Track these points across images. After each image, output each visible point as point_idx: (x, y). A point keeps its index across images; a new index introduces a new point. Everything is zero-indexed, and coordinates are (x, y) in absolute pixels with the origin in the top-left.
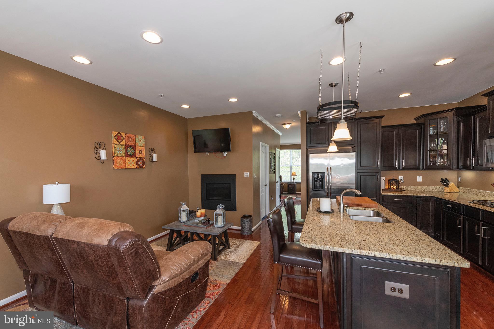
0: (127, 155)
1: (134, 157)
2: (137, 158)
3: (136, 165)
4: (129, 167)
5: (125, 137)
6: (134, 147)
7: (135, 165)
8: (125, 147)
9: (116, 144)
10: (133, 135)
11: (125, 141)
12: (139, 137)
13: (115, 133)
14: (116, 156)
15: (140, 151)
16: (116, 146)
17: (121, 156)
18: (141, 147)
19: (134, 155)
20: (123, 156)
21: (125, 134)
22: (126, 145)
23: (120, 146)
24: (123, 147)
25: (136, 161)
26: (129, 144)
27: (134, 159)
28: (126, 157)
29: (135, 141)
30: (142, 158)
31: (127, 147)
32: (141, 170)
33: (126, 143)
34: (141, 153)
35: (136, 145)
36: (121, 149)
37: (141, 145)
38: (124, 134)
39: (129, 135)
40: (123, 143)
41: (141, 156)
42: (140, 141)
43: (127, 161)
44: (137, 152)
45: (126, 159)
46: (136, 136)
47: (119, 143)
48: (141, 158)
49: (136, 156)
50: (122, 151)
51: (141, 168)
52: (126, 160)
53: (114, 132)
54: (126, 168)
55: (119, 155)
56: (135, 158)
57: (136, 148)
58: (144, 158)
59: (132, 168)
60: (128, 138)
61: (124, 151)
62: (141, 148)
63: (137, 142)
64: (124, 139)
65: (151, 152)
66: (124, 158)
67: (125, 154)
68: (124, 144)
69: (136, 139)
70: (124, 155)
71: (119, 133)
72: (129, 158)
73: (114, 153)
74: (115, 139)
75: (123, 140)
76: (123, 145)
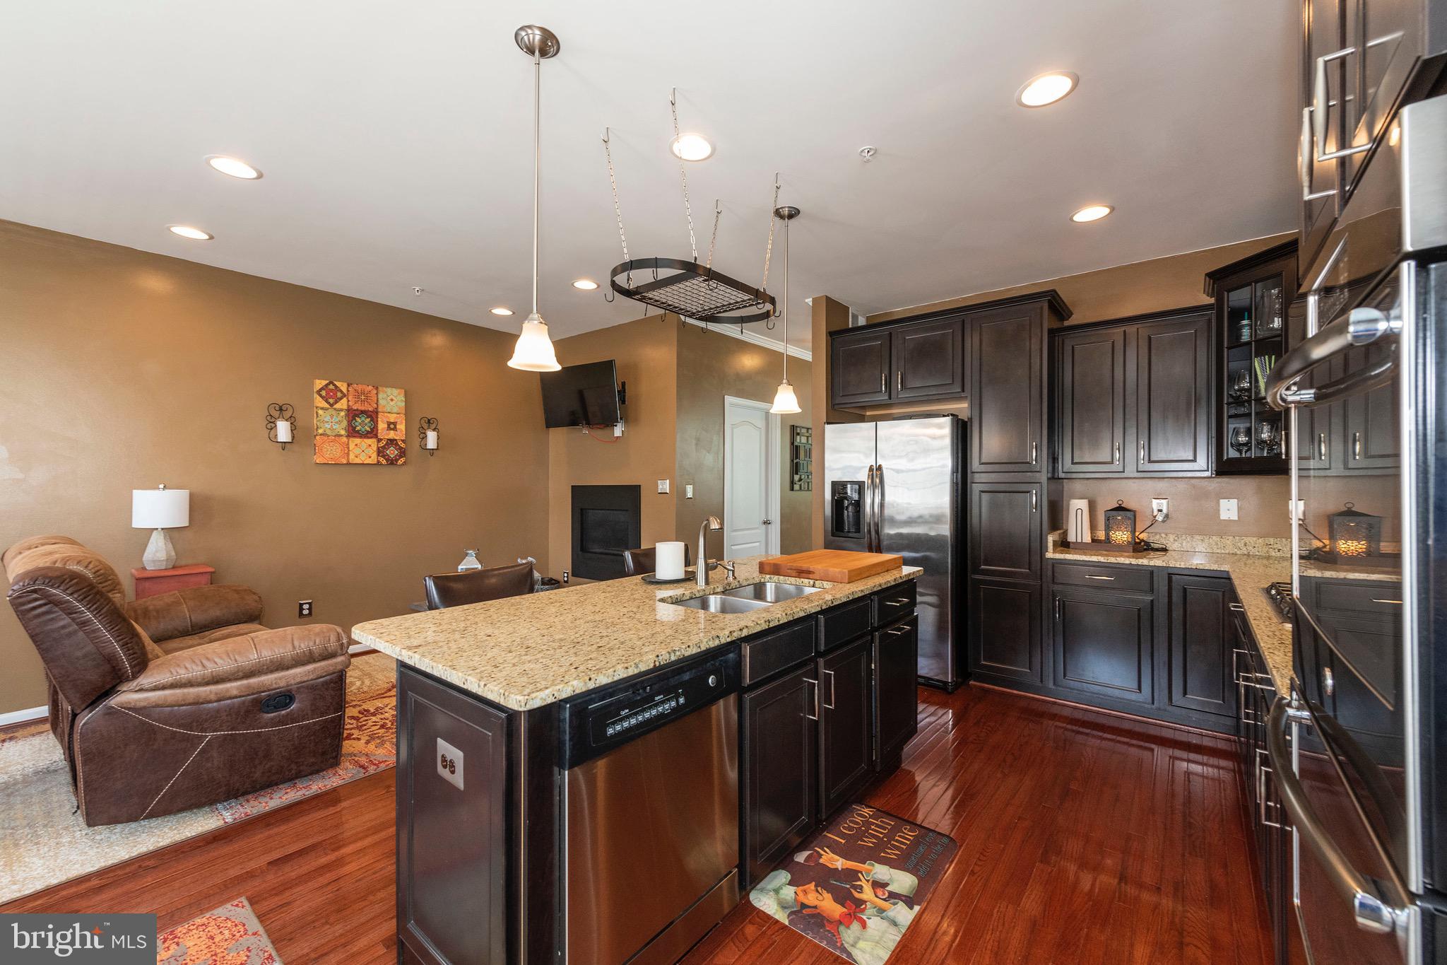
0: (353, 432)
1: (371, 438)
2: (381, 440)
3: (378, 455)
4: (358, 461)
5: (348, 391)
6: (373, 415)
7: (374, 456)
8: (347, 415)
9: (322, 409)
10: (370, 388)
11: (349, 401)
12: (389, 390)
13: (319, 384)
14: (321, 435)
15: (389, 424)
16: (320, 412)
17: (335, 436)
18: (395, 415)
19: (373, 433)
20: (342, 436)
21: (348, 385)
22: (349, 410)
23: (334, 412)
24: (343, 414)
25: (378, 448)
26: (360, 408)
27: (372, 442)
28: (348, 436)
29: (377, 400)
30: (396, 440)
31: (352, 414)
32: (392, 468)
33: (348, 406)
34: (395, 429)
35: (380, 410)
36: (335, 419)
37: (395, 410)
38: (345, 385)
39: (359, 388)
40: (343, 404)
41: (392, 435)
42: (391, 402)
43: (352, 446)
44: (382, 426)
45: (350, 442)
46: (380, 388)
47: (332, 405)
48: (392, 442)
49: (379, 435)
50: (340, 422)
51: (392, 463)
52: (348, 444)
53: (318, 382)
54: (349, 464)
55: (329, 432)
56: (374, 440)
57: (377, 418)
58: (403, 441)
59: (365, 462)
60: (356, 394)
61: (345, 423)
62: (392, 418)
63: (381, 402)
64: (344, 396)
65: (426, 428)
66: (345, 439)
67: (348, 431)
68: (345, 407)
69: (380, 396)
70: (343, 432)
71: (331, 383)
72: (358, 441)
73: (315, 428)
74: (321, 396)
75: (341, 399)
76: (342, 410)
